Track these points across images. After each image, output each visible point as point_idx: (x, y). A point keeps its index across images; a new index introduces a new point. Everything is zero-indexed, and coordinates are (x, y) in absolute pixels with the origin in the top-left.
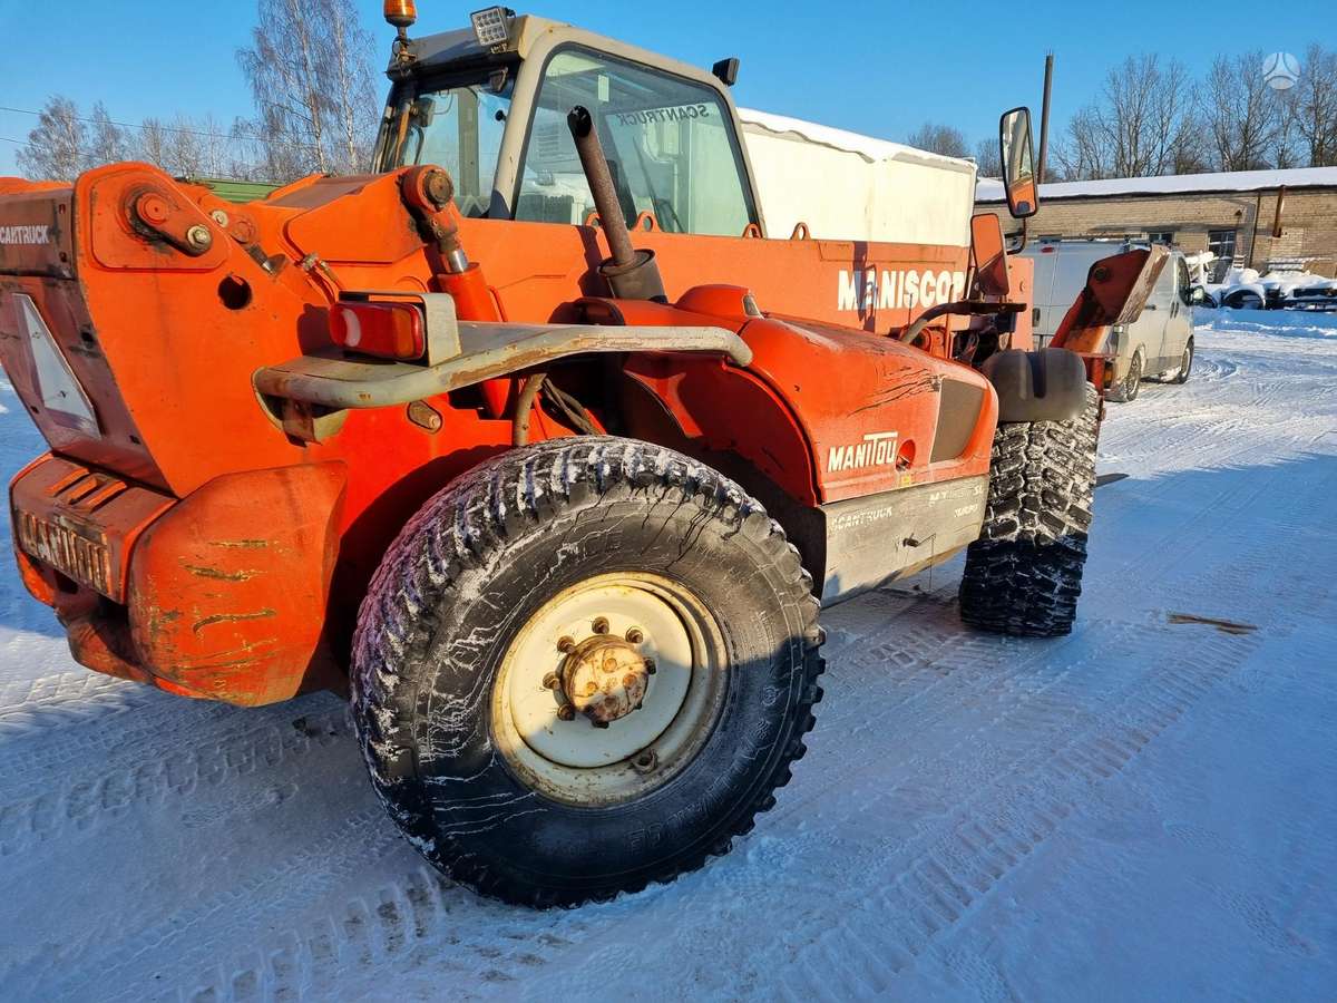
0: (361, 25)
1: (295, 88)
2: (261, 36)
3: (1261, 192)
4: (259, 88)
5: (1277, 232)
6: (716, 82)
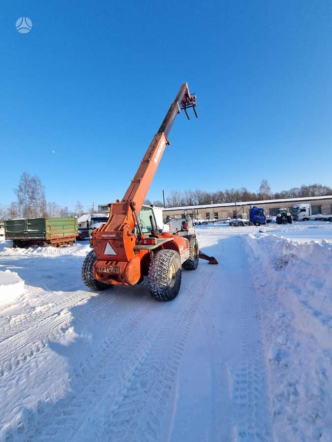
0: (42, 184)
1: (27, 196)
2: (20, 186)
3: (195, 209)
4: (18, 196)
5: (198, 214)
6: (151, 207)
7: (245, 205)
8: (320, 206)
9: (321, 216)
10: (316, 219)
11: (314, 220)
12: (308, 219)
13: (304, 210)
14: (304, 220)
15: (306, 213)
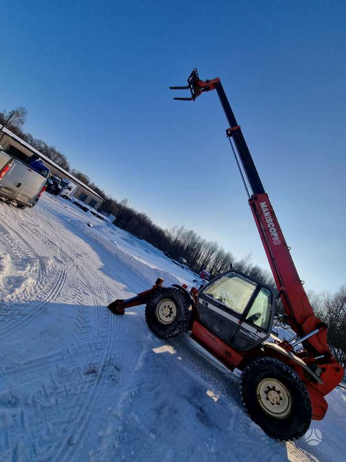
7: (7, 134)
8: (87, 196)
9: (81, 203)
10: (75, 203)
11: (73, 203)
12: (67, 198)
13: (70, 189)
14: (63, 196)
15: (70, 192)
